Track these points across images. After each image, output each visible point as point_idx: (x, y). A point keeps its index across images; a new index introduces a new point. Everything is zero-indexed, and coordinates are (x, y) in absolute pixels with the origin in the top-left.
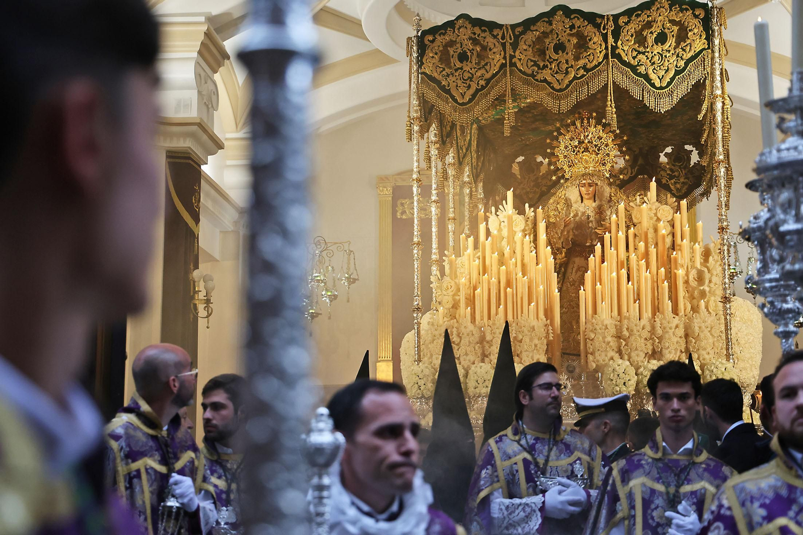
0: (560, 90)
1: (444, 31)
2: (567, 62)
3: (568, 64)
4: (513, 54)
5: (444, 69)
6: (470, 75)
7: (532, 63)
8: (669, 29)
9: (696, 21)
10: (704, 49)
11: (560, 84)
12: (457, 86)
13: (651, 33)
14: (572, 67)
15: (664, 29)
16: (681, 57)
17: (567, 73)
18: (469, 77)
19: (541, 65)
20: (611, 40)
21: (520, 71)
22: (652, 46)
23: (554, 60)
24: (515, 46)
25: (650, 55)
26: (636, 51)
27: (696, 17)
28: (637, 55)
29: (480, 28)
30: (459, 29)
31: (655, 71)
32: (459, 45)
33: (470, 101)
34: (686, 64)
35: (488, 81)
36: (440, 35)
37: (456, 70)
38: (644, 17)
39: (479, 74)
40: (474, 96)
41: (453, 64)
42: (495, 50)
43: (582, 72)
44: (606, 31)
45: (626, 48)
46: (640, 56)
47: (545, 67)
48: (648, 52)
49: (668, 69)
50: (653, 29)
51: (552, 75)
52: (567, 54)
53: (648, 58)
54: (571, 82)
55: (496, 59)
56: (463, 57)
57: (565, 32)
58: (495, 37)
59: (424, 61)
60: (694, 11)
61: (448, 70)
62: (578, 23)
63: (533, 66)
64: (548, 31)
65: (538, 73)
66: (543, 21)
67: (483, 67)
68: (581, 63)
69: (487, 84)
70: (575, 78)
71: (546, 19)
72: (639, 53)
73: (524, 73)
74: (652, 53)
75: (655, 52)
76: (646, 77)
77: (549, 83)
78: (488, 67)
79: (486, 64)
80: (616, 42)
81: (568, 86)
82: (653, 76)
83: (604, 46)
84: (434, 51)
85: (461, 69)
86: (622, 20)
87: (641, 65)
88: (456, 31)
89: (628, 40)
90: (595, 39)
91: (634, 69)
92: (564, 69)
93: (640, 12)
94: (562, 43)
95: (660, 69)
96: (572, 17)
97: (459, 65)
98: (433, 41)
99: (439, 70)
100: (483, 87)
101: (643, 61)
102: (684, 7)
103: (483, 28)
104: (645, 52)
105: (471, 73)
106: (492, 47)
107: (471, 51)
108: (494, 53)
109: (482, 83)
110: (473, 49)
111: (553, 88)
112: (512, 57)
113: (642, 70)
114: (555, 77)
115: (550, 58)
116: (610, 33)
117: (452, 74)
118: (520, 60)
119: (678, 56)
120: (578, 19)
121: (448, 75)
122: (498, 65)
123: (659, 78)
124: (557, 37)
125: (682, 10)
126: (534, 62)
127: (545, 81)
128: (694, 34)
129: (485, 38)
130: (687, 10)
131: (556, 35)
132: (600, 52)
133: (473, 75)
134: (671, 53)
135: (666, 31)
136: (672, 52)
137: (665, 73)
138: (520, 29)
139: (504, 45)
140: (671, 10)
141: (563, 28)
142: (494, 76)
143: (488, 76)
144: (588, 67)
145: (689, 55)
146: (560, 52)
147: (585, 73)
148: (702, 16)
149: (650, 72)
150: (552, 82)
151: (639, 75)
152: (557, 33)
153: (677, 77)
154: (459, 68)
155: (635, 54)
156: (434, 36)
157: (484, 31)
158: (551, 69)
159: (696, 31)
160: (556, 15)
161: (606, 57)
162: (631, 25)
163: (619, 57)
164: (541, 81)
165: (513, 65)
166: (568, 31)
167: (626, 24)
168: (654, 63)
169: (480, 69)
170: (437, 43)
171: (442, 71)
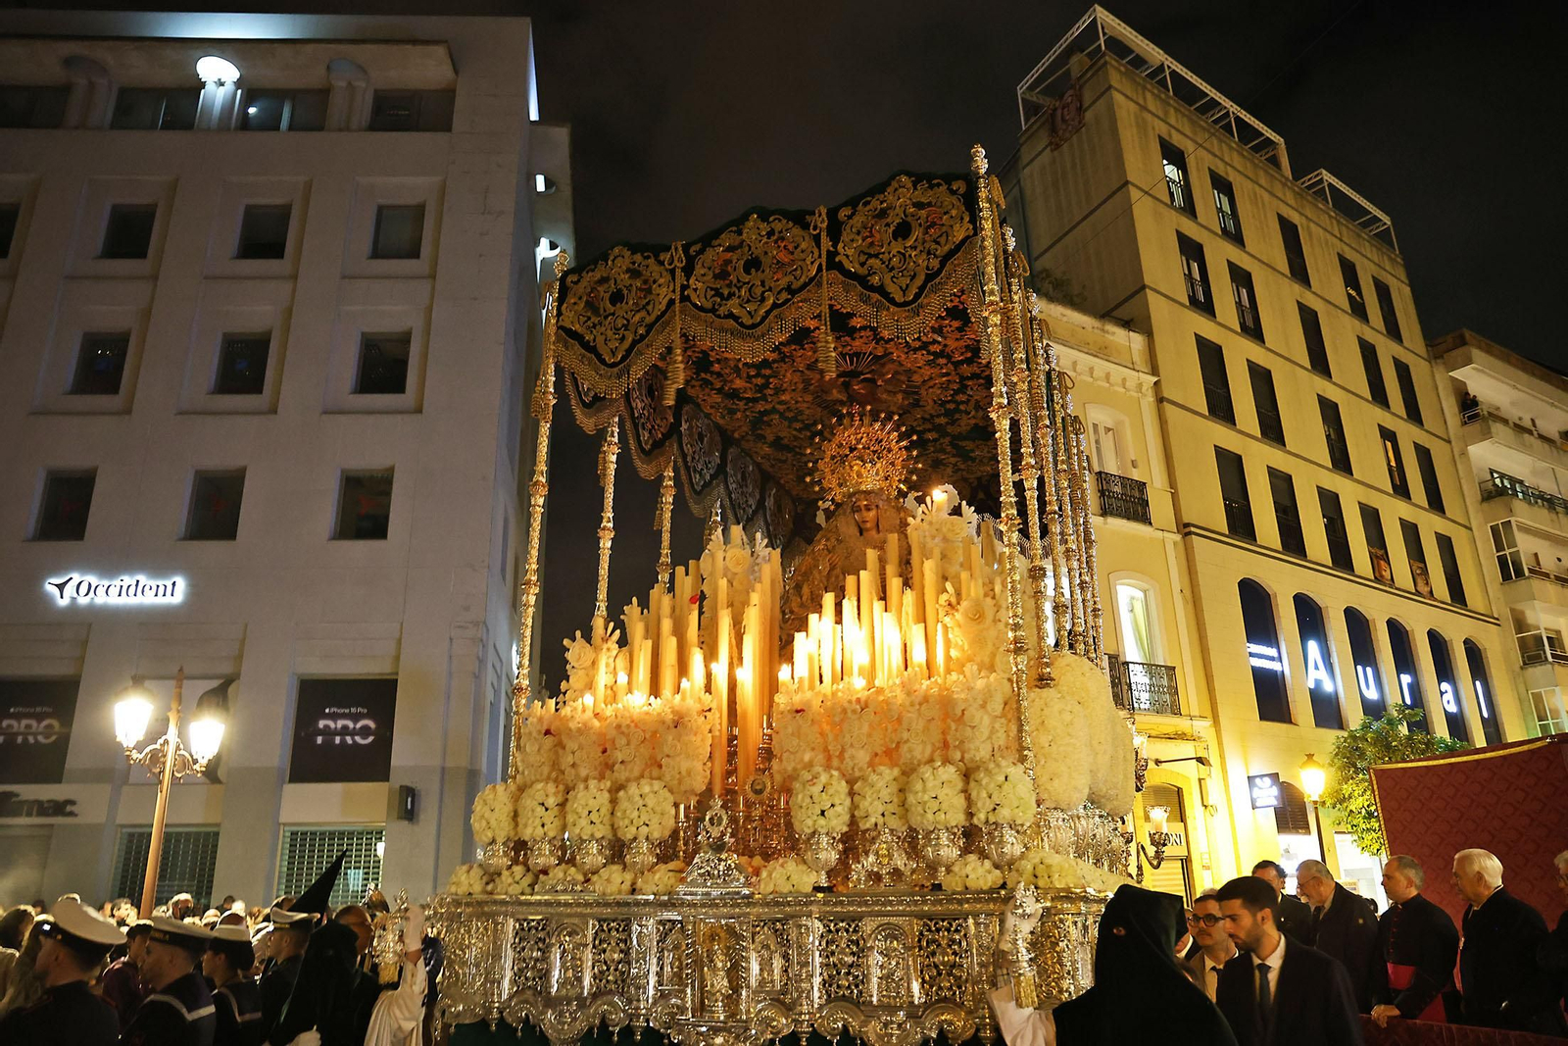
0: (754, 326)
1: (593, 267)
2: (763, 284)
3: (764, 287)
4: (685, 283)
5: (589, 318)
6: (625, 322)
7: (713, 292)
8: (913, 216)
9: (954, 200)
10: (968, 237)
11: (752, 318)
12: (606, 340)
13: (888, 225)
14: (770, 290)
15: (906, 216)
16: (934, 255)
17: (763, 300)
18: (623, 325)
19: (726, 292)
20: (826, 243)
21: (695, 305)
22: (889, 244)
23: (744, 283)
24: (688, 270)
25: (886, 257)
26: (865, 254)
27: (953, 192)
28: (867, 260)
29: (642, 255)
30: (613, 261)
31: (894, 280)
32: (613, 281)
33: (624, 359)
34: (943, 264)
35: (650, 328)
36: (587, 272)
37: (606, 317)
38: (875, 203)
39: (637, 318)
40: (629, 351)
41: (602, 311)
42: (662, 281)
43: (784, 296)
44: (818, 231)
45: (850, 252)
46: (872, 261)
47: (731, 295)
48: (883, 253)
49: (915, 274)
50: (889, 220)
51: (741, 305)
52: (763, 271)
53: (883, 263)
54: (768, 313)
55: (663, 293)
56: (617, 298)
57: (760, 241)
58: (662, 263)
59: (564, 311)
60: (950, 185)
61: (596, 320)
62: (778, 226)
63: (713, 296)
64: (736, 243)
65: (720, 305)
66: (731, 231)
67: (644, 307)
68: (783, 283)
69: (648, 332)
70: (775, 306)
71: (734, 229)
72: (871, 256)
73: (701, 309)
74: (889, 253)
75: (894, 252)
76: (881, 290)
77: (736, 318)
78: (650, 308)
79: (648, 303)
80: (835, 245)
81: (764, 319)
82: (892, 288)
83: (816, 254)
84: (578, 295)
85: (613, 314)
86: (843, 213)
87: (875, 273)
88: (610, 263)
89: (852, 241)
90: (804, 245)
91: (862, 280)
92: (759, 294)
93: (869, 199)
94: (757, 258)
95: (902, 276)
96: (771, 219)
97: (611, 308)
98: (576, 283)
99: (582, 319)
100: (643, 337)
101: (876, 267)
102: (935, 181)
103: (646, 254)
104: (879, 254)
105: (626, 319)
106: (657, 278)
107: (629, 288)
108: (660, 286)
109: (641, 331)
110: (631, 285)
111: (742, 325)
112: (684, 288)
113: (875, 280)
114: (745, 308)
115: (739, 281)
116: (824, 235)
117: (601, 324)
118: (695, 290)
119: (929, 253)
120: (780, 220)
121: (594, 326)
122: (665, 302)
123: (902, 290)
124: (750, 250)
125: (931, 187)
126: (716, 290)
127: (731, 316)
128: (952, 217)
129: (647, 266)
130: (939, 185)
131: (747, 248)
132: (812, 263)
133: (628, 321)
134: (918, 250)
135: (909, 219)
136: (920, 248)
137: (911, 280)
138: (697, 247)
139: (672, 272)
140: (915, 188)
141: (758, 236)
142: (658, 318)
143: (649, 320)
144: (793, 287)
145: (946, 248)
146: (753, 270)
147: (790, 297)
148: (962, 191)
149: (887, 281)
150: (741, 315)
151: (872, 288)
152: (749, 245)
153: (929, 284)
154: (610, 314)
155: (863, 258)
156: (580, 275)
157: (648, 257)
158: (739, 297)
159: (954, 212)
160: (748, 220)
161: (820, 269)
162: (856, 218)
163: (840, 268)
164: (726, 317)
165: (685, 299)
166: (765, 240)
167: (850, 217)
168: (893, 269)
169: (638, 311)
170: (584, 283)
171: (586, 321)
